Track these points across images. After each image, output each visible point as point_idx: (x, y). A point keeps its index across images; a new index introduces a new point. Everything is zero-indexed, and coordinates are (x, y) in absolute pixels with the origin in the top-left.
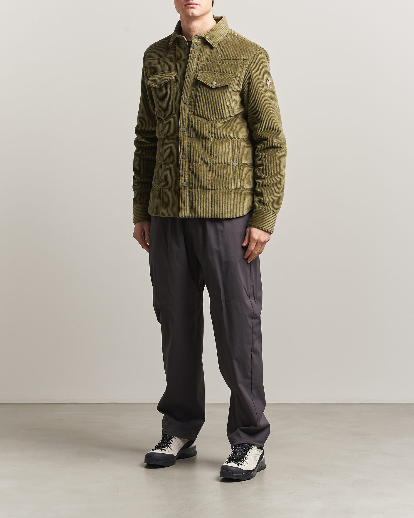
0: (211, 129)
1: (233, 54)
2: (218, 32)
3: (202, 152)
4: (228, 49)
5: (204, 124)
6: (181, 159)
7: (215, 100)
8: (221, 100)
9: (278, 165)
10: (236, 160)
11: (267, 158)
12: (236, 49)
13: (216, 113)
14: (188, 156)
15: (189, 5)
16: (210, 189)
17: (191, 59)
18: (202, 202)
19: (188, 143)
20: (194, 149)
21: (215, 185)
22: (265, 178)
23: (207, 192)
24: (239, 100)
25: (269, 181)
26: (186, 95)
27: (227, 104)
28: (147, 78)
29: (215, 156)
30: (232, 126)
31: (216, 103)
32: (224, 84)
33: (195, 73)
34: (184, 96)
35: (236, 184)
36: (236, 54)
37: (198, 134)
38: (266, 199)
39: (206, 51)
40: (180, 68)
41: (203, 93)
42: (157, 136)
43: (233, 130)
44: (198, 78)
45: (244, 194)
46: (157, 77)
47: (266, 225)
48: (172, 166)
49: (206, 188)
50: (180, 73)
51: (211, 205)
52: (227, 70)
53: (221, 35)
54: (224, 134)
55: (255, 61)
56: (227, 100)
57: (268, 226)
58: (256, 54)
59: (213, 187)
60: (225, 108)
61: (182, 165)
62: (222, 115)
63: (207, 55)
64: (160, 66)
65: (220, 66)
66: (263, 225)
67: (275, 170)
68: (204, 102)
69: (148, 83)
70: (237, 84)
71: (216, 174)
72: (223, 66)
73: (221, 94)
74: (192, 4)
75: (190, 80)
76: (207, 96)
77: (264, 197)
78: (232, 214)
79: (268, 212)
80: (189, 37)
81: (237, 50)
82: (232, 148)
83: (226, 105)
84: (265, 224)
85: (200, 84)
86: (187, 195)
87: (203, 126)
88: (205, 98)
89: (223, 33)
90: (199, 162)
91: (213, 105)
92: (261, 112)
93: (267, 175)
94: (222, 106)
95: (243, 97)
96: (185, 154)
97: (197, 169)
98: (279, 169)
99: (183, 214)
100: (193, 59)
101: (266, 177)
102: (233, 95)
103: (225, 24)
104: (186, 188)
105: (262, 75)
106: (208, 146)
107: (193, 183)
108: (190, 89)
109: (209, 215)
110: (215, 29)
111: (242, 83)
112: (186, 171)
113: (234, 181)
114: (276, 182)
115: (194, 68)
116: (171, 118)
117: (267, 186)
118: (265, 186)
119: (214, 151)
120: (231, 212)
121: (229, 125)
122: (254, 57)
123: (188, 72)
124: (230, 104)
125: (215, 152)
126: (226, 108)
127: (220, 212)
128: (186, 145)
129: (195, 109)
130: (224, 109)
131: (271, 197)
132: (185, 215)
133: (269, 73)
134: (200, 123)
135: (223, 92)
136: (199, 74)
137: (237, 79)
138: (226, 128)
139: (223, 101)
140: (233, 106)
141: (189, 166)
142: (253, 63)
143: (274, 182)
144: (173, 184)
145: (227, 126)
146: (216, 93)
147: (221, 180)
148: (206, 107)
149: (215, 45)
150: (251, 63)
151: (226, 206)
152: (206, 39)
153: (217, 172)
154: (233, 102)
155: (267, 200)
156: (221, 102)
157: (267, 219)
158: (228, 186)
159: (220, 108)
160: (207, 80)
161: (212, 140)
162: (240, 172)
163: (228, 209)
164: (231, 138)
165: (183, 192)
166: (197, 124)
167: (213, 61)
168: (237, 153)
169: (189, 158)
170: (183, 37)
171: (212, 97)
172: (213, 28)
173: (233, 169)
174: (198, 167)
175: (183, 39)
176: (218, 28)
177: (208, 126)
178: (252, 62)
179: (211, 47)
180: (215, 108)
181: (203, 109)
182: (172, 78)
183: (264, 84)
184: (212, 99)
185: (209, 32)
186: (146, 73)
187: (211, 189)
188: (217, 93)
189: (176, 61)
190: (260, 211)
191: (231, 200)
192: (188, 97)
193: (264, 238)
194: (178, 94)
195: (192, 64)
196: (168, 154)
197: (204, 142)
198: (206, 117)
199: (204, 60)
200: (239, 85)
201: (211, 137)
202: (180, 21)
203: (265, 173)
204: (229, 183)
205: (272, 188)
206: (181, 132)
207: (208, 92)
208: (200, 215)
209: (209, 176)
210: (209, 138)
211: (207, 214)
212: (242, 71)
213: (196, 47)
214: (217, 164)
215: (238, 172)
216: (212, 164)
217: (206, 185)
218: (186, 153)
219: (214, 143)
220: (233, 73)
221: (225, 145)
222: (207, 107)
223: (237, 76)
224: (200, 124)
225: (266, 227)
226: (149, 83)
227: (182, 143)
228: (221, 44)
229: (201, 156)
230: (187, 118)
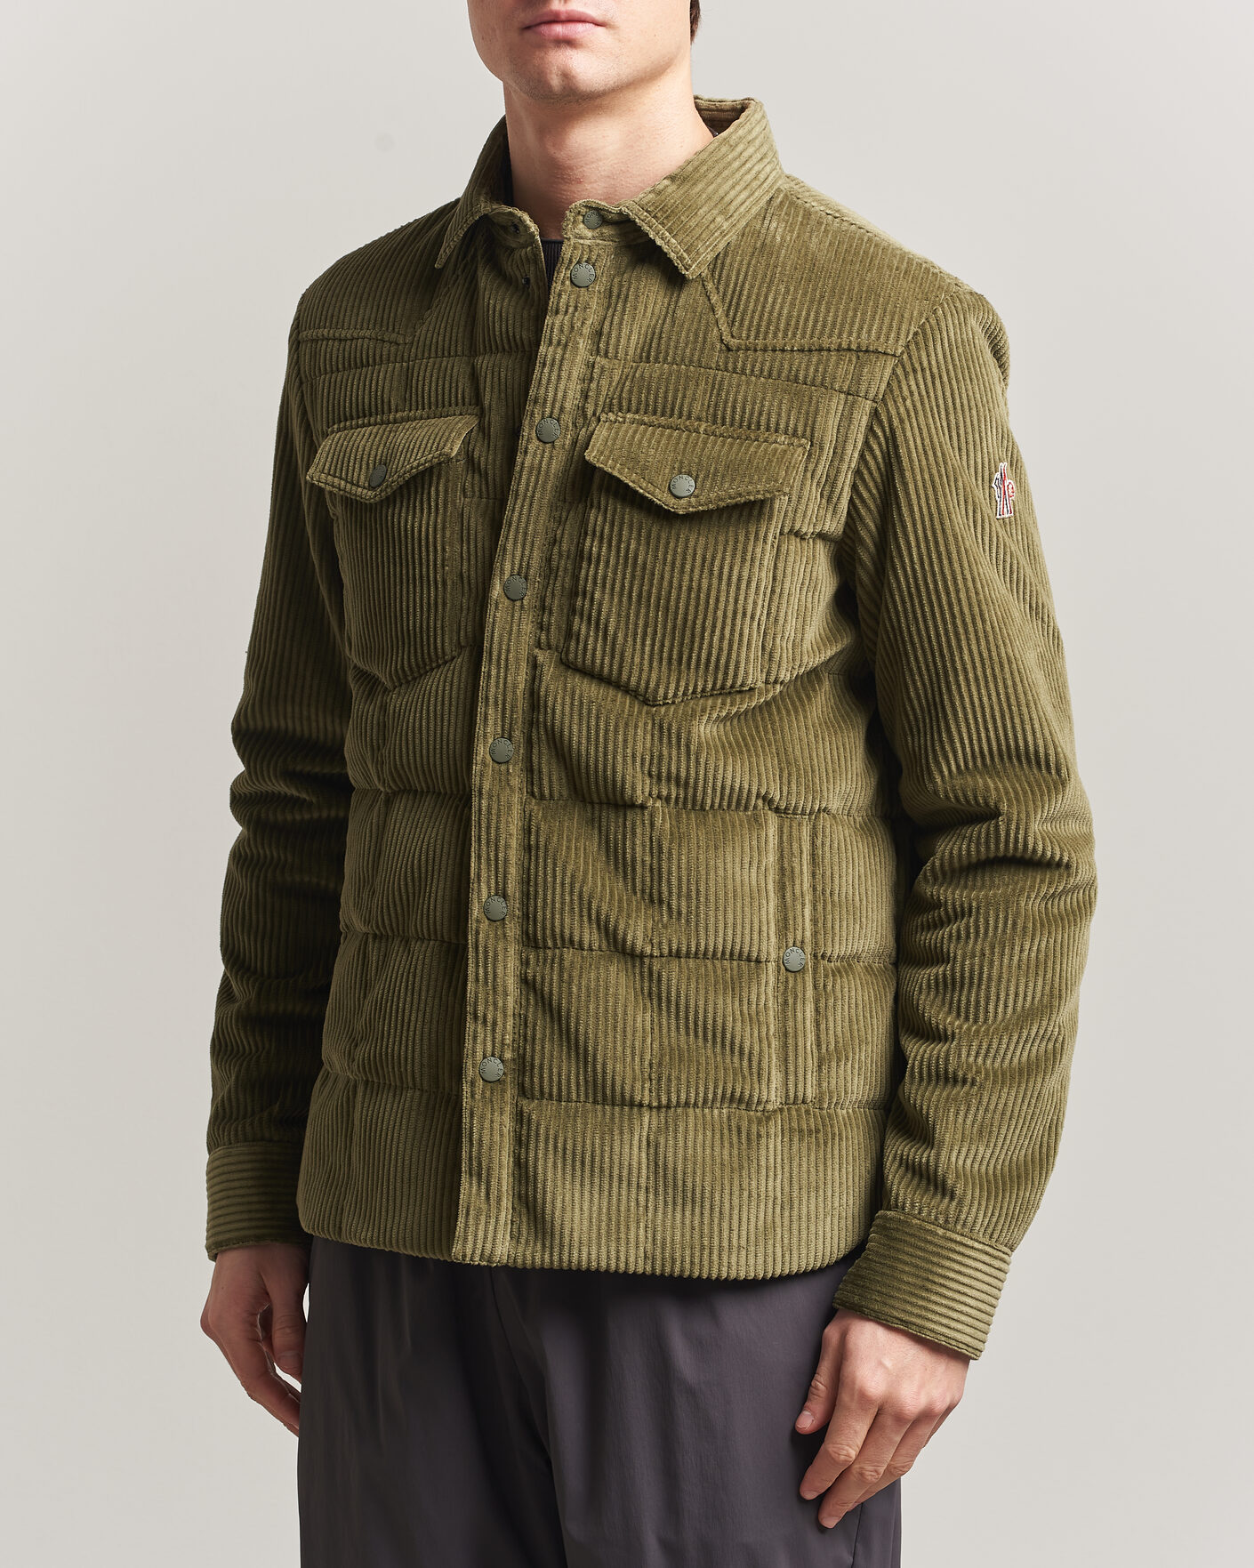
0: (661, 757)
1: (799, 316)
2: (716, 191)
3: (603, 885)
4: (769, 288)
5: (616, 726)
6: (478, 921)
7: (685, 584)
8: (724, 587)
9: (1040, 966)
10: (799, 938)
11: (977, 921)
12: (814, 290)
13: (690, 658)
14: (522, 903)
15: (544, 29)
16: (641, 1105)
17: (555, 342)
18: (592, 1176)
19: (527, 831)
20: (555, 865)
21: (674, 1083)
22: (953, 1033)
23: (621, 1121)
24: (826, 584)
25: (978, 1053)
26: (518, 553)
27: (754, 608)
28: (312, 441)
29: (679, 913)
30: (779, 736)
31: (693, 602)
32: (740, 495)
33: (574, 424)
34: (508, 557)
35: (792, 1078)
36: (816, 321)
37: (584, 780)
38: (953, 1159)
39: (642, 299)
40: (495, 396)
41: (620, 542)
42: (353, 773)
43: (788, 763)
44: (590, 455)
45: (840, 1139)
46: (364, 439)
47: (944, 1311)
48: (424, 955)
49: (618, 1097)
50: (496, 420)
51: (642, 1199)
52: (760, 414)
53: (732, 208)
54: (737, 785)
55: (925, 364)
56: (757, 588)
57: (955, 1315)
58: (933, 322)
59: (659, 1090)
60: (746, 631)
61: (486, 958)
62: (726, 674)
63: (645, 323)
64: (384, 379)
65: (720, 389)
66: (926, 1309)
67: (1017, 995)
68: (621, 595)
69: (311, 471)
70: (816, 493)
71: (682, 1014)
72: (739, 386)
73: (721, 548)
74: (563, 17)
75: (549, 464)
76: (640, 561)
77: (940, 1149)
78: (766, 1255)
79: (959, 1238)
80: (552, 213)
81: (822, 297)
82: (782, 869)
83: (752, 618)
84: (936, 1303)
85: (600, 489)
86: (506, 1130)
87: (611, 735)
88: (629, 570)
89: (743, 196)
90: (586, 946)
91: (676, 613)
92: (953, 662)
93: (967, 1018)
94: (729, 621)
95: (853, 573)
96: (505, 896)
97: (570, 984)
98: (1039, 988)
99: (475, 1243)
100: (566, 345)
101: (960, 1027)
102: (791, 559)
103: (757, 143)
104: (503, 1091)
105: (964, 445)
106: (638, 849)
107: (541, 1067)
108: (543, 517)
109: (632, 1256)
110: (696, 169)
111: (847, 489)
112: (506, 994)
113: (786, 1060)
114: (1016, 1060)
115: (570, 394)
116: (433, 682)
117: (964, 1081)
118: (947, 1078)
119: (674, 882)
120: (761, 1244)
121: (766, 733)
122: (920, 338)
123: (537, 417)
124: (773, 610)
125: (680, 887)
126: (752, 632)
127: (697, 1236)
128: (514, 843)
129: (569, 634)
130: (741, 641)
131: (981, 1150)
132: (487, 1252)
133: (1005, 436)
134: (598, 718)
135: (736, 542)
136: (601, 433)
137: (820, 467)
138: (748, 751)
139: (732, 594)
140: (792, 623)
141: (525, 963)
142: (914, 371)
143: (1007, 1062)
144: (425, 1061)
145: (753, 740)
146: (691, 544)
147: (709, 1052)
148: (636, 625)
149: (694, 267)
150: (899, 371)
151: (731, 1208)
152: (645, 228)
153: (687, 1007)
154: (794, 601)
155: (961, 1162)
156: (723, 599)
157: (952, 1275)
158: (748, 1087)
159: (718, 632)
160: (645, 468)
161: (663, 818)
162: (822, 1010)
163: (744, 1227)
164: (777, 810)
165: (482, 1117)
166: (580, 724)
167: (683, 360)
168: (808, 898)
169: (527, 917)
170: (519, 213)
171: (668, 568)
172: (690, 168)
173: (782, 989)
174: (575, 973)
175: (518, 226)
176: (716, 170)
177: (643, 739)
178: (909, 368)
179: (674, 278)
180: (688, 633)
181: (615, 634)
182: (446, 449)
183: (979, 493)
184: (667, 576)
185: (661, 187)
186: (305, 413)
187: (650, 1107)
188: (702, 541)
189: (473, 352)
190: (910, 1225)
191: (764, 1171)
192: (535, 563)
193: (918, 1393)
194: (479, 545)
195: (560, 369)
196: (406, 884)
197: (617, 826)
198: (634, 680)
199: (631, 352)
200: (830, 498)
201: (659, 797)
202: (502, 125)
203: (959, 1008)
204: (755, 1070)
205: (994, 1098)
206: (484, 764)
207: (649, 537)
208: (575, 1254)
209: (639, 1025)
210: (643, 807)
211: (618, 1252)
212: (847, 418)
213: (585, 272)
214: (688, 955)
215: (810, 1008)
216: (662, 956)
217: (618, 1083)
218: (513, 887)
219: (672, 834)
220: (795, 430)
221: (738, 851)
222: (641, 623)
223: (822, 449)
224: (597, 725)
225: (945, 1321)
226: (315, 474)
227: (488, 828)
228: (728, 261)
229: (599, 907)
230: (521, 686)
